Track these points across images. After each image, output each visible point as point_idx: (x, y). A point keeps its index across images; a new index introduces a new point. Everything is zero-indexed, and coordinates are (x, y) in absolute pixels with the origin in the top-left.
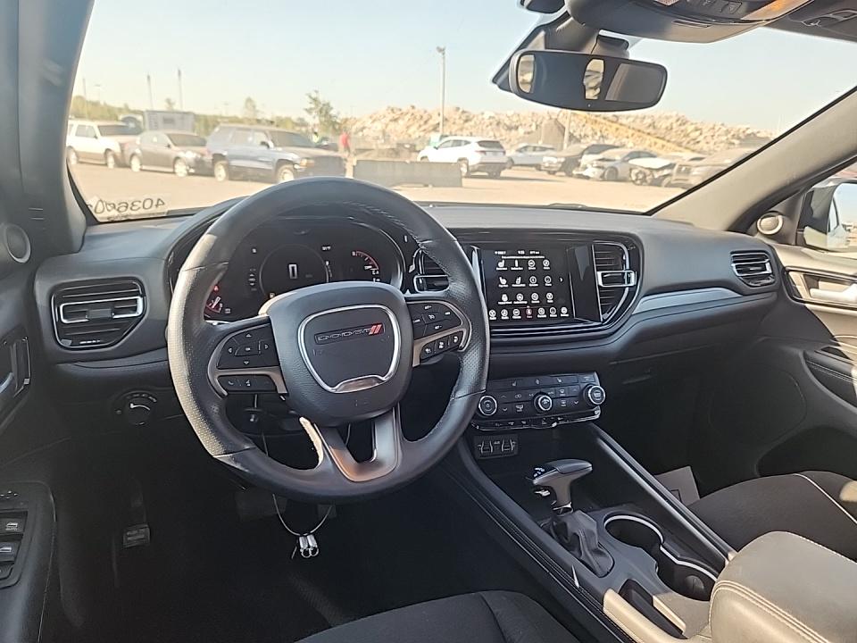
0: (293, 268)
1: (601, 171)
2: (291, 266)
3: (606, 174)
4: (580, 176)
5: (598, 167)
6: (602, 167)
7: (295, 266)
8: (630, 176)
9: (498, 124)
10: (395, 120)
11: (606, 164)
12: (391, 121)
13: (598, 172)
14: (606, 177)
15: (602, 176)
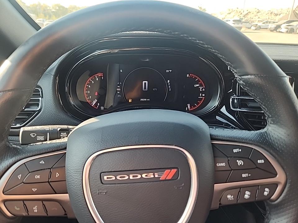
0: (145, 83)
1: (287, 30)
2: (144, 82)
3: (289, 31)
4: (280, 32)
5: (286, 28)
6: (287, 28)
7: (147, 82)
8: (296, 31)
9: (271, 13)
10: (230, 13)
11: (289, 27)
12: (228, 14)
13: (286, 30)
14: (288, 31)
15: (287, 32)
